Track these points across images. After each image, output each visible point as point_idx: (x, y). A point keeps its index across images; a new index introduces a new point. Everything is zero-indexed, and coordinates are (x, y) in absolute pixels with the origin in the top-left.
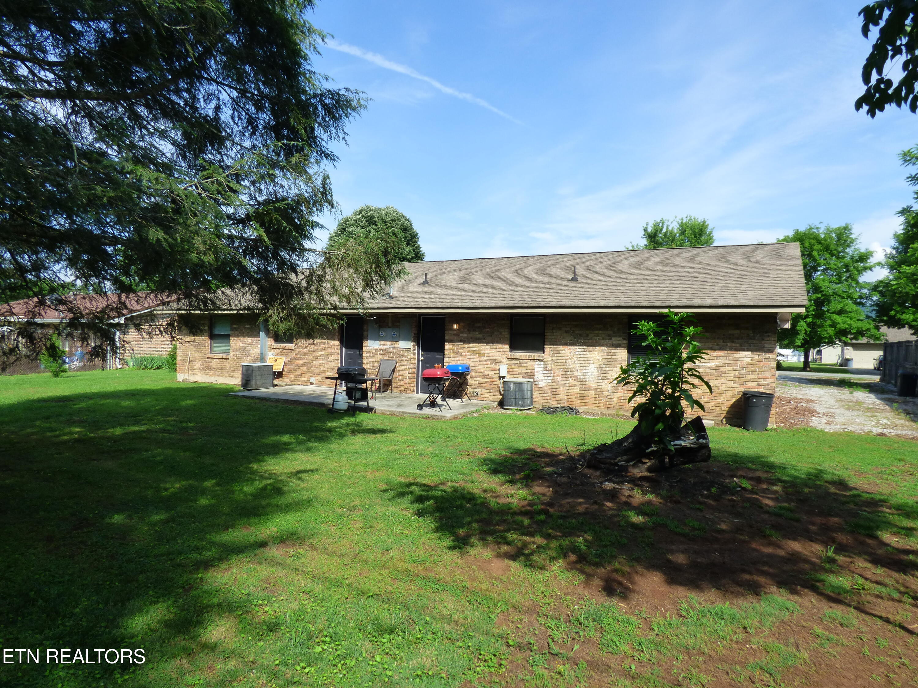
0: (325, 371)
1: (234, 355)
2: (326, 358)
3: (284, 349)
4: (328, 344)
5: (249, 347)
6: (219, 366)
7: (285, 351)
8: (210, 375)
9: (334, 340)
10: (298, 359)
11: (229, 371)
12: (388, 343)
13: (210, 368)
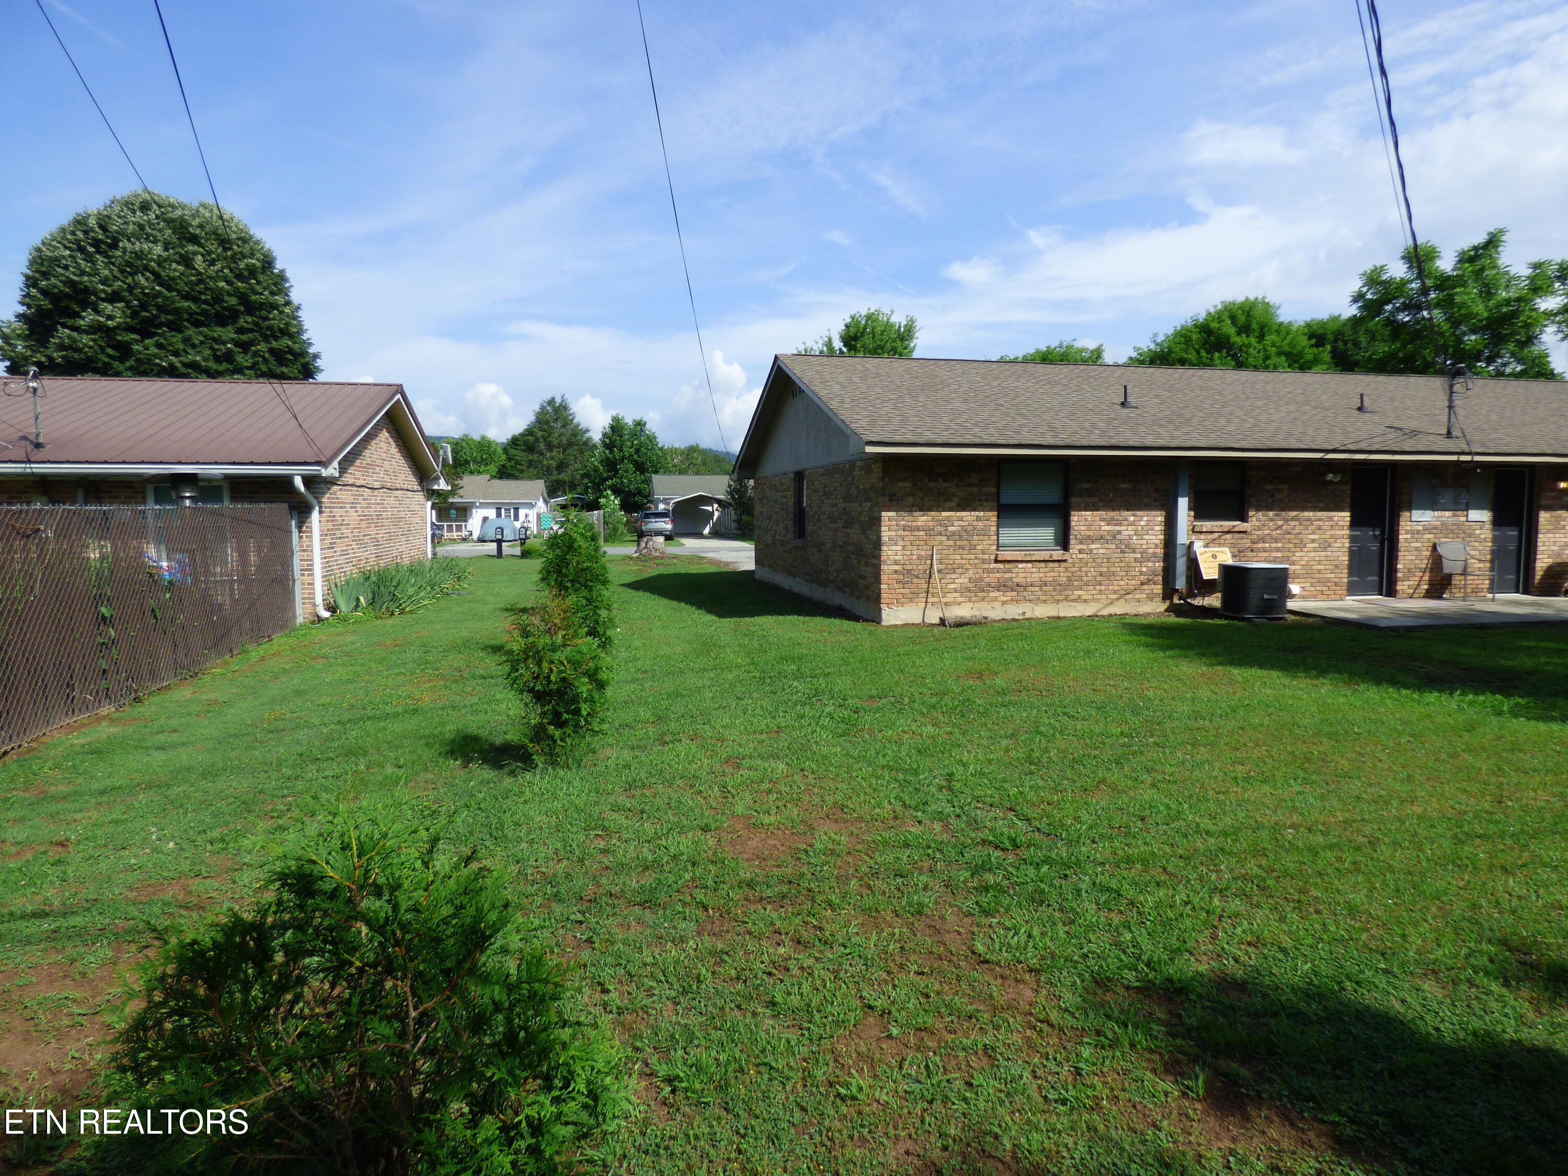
0: (1319, 571)
1: (1080, 551)
2: (1325, 546)
3: (1228, 532)
4: (1331, 519)
5: (1127, 531)
6: (1036, 577)
7: (1228, 536)
8: (1003, 603)
9: (1343, 510)
10: (1259, 550)
11: (1069, 585)
12: (1448, 514)
13: (1002, 586)
